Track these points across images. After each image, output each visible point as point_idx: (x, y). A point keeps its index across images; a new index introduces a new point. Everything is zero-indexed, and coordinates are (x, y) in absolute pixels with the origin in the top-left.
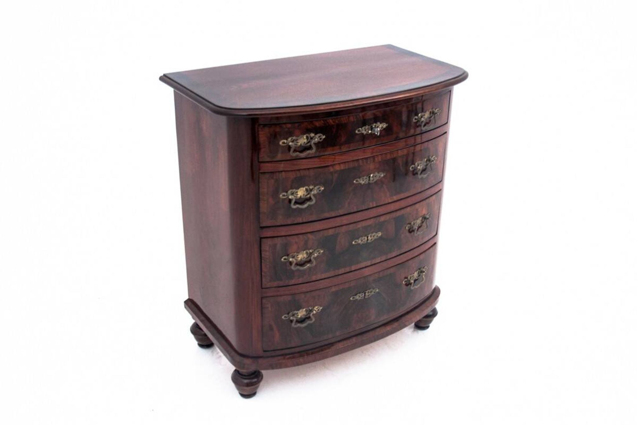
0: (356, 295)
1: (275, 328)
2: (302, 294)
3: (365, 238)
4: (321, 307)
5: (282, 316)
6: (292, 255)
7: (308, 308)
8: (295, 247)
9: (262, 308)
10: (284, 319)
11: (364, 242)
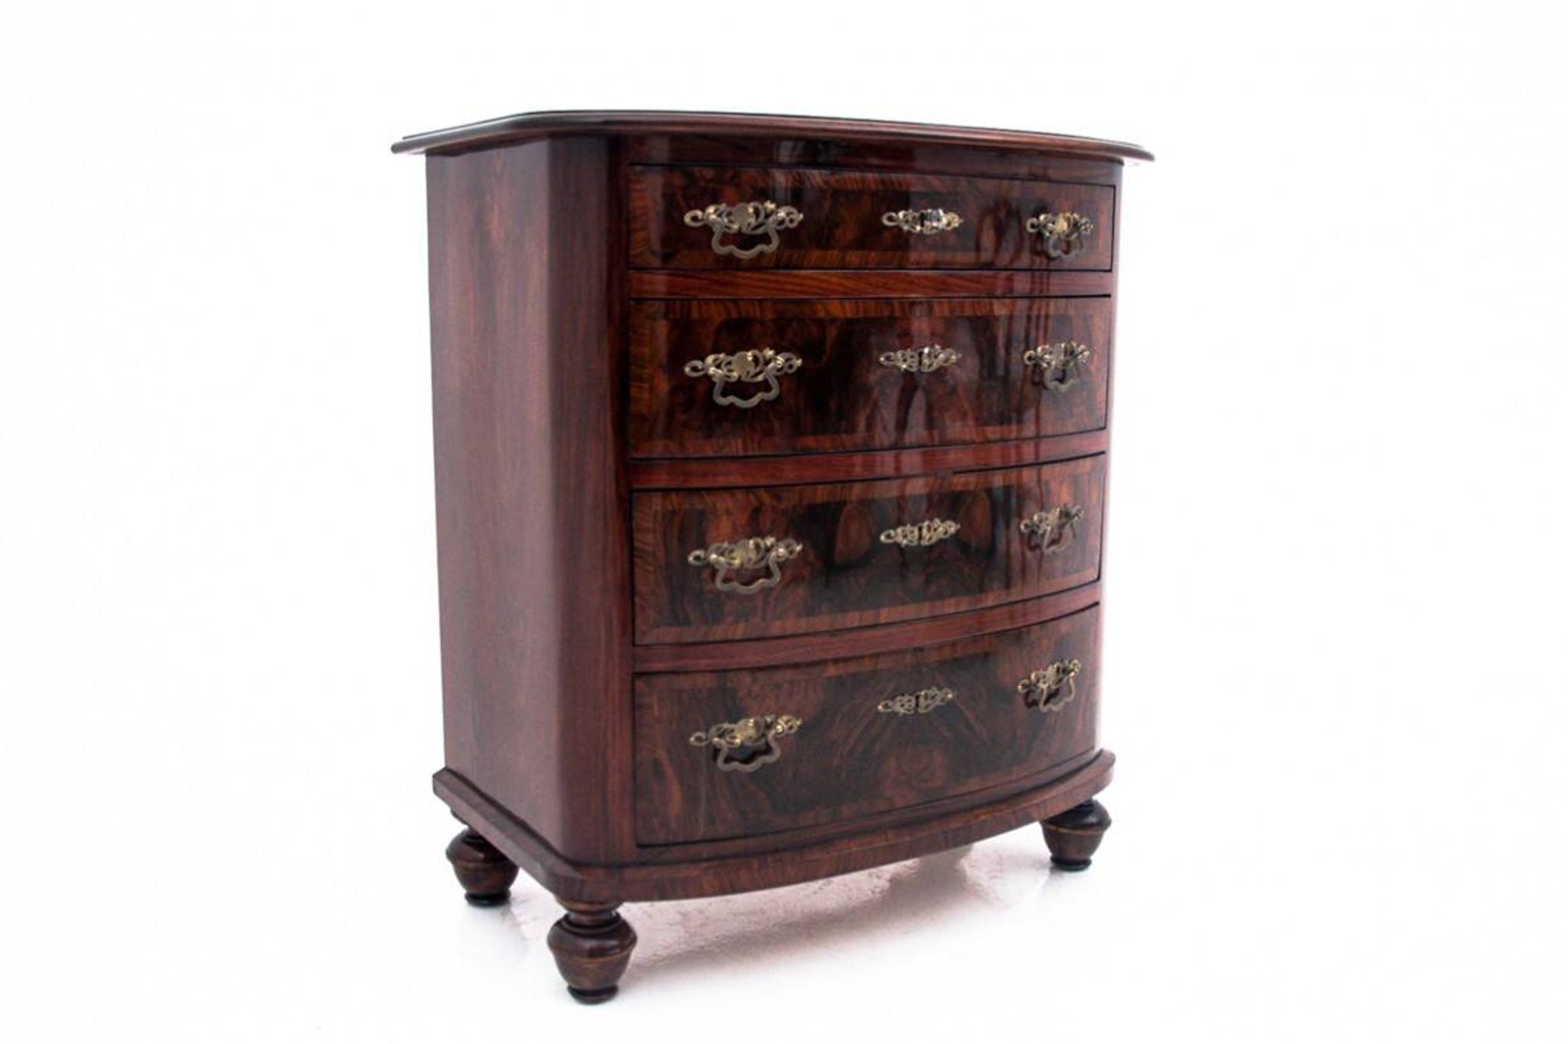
0: (893, 699)
1: (670, 772)
2: (744, 673)
3: (912, 532)
4: (798, 720)
5: (690, 736)
6: (719, 548)
7: (762, 716)
8: (725, 525)
9: (634, 707)
10: (696, 744)
11: (911, 541)
